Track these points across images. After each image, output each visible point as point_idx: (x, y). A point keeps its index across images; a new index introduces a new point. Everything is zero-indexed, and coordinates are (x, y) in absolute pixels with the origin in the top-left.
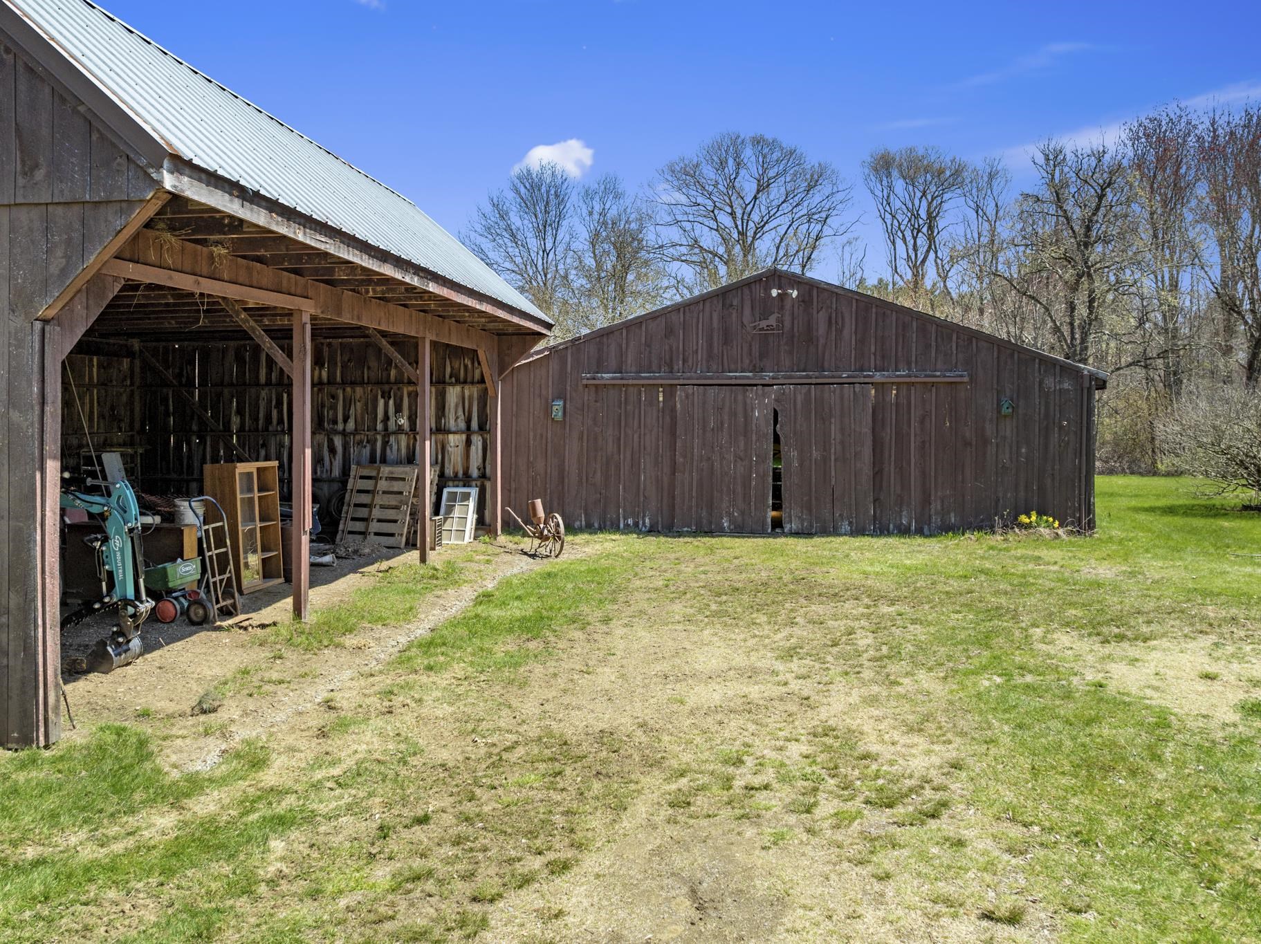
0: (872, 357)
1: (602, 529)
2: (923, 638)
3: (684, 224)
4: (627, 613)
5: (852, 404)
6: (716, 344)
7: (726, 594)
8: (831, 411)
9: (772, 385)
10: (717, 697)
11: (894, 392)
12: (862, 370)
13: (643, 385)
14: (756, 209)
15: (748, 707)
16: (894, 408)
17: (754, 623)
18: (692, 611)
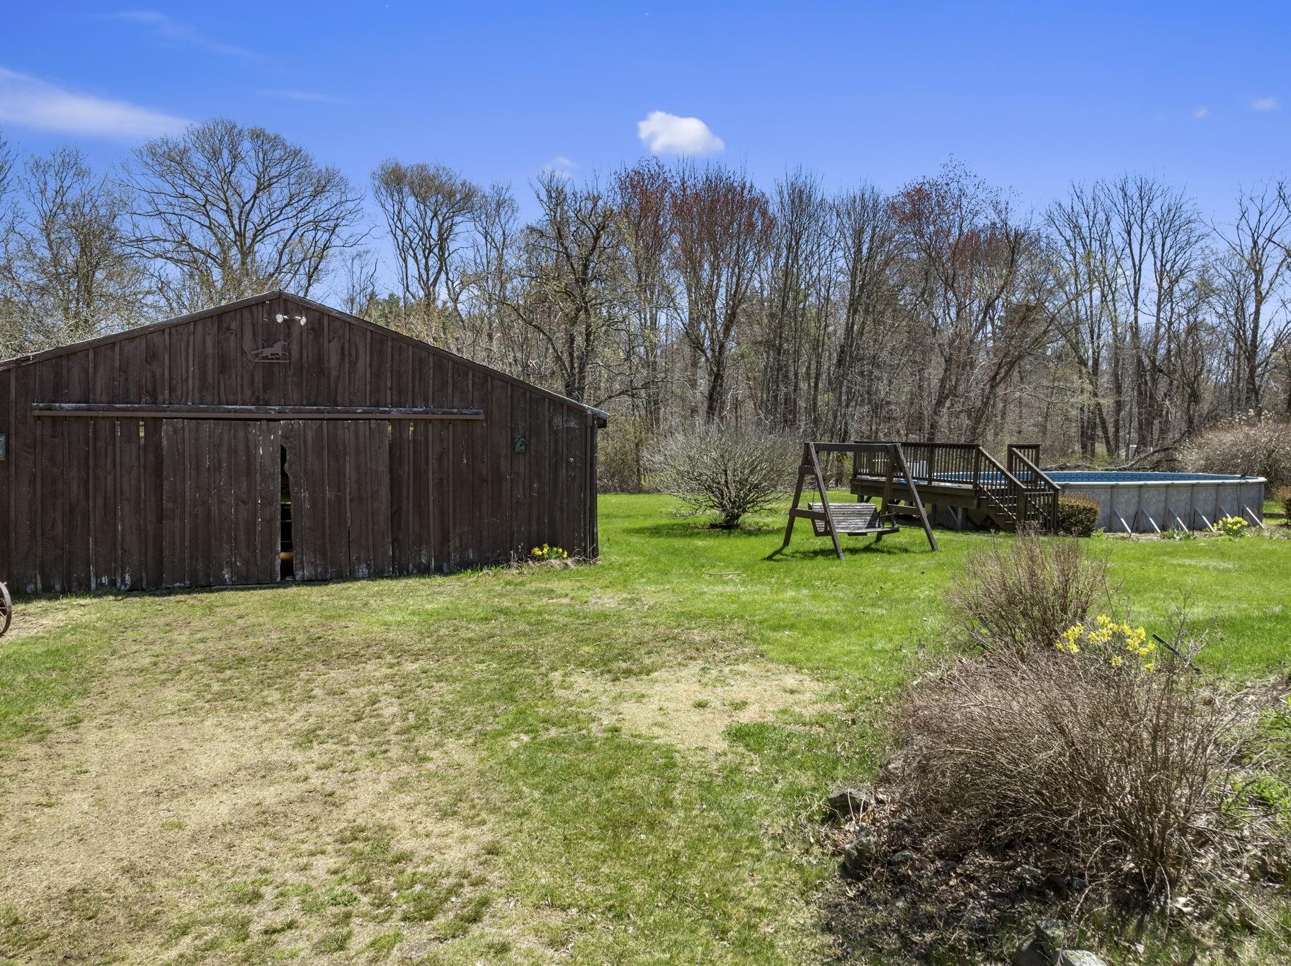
0: (389, 392)
1: (67, 592)
2: (449, 698)
3: (169, 217)
4: (105, 709)
5: (368, 441)
6: (210, 373)
7: (230, 668)
8: (345, 449)
9: (279, 420)
10: (226, 811)
11: (411, 429)
12: (378, 405)
13: (118, 418)
14: (256, 210)
15: (265, 818)
16: (411, 445)
17: (265, 704)
18: (188, 696)
